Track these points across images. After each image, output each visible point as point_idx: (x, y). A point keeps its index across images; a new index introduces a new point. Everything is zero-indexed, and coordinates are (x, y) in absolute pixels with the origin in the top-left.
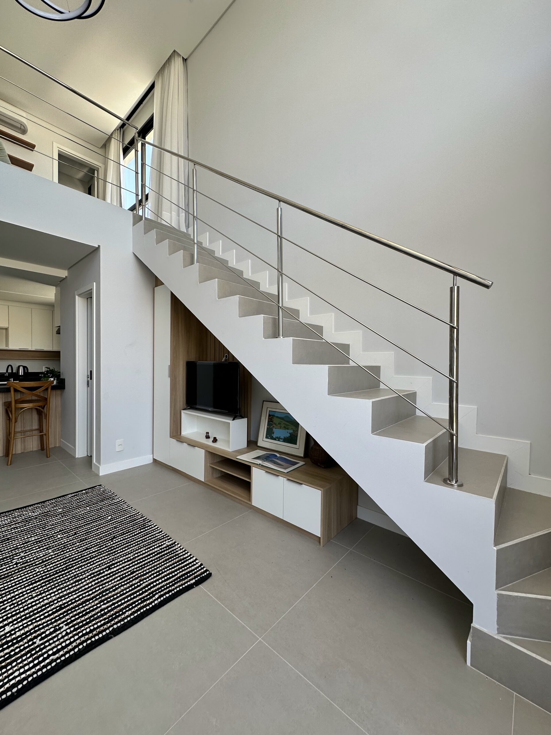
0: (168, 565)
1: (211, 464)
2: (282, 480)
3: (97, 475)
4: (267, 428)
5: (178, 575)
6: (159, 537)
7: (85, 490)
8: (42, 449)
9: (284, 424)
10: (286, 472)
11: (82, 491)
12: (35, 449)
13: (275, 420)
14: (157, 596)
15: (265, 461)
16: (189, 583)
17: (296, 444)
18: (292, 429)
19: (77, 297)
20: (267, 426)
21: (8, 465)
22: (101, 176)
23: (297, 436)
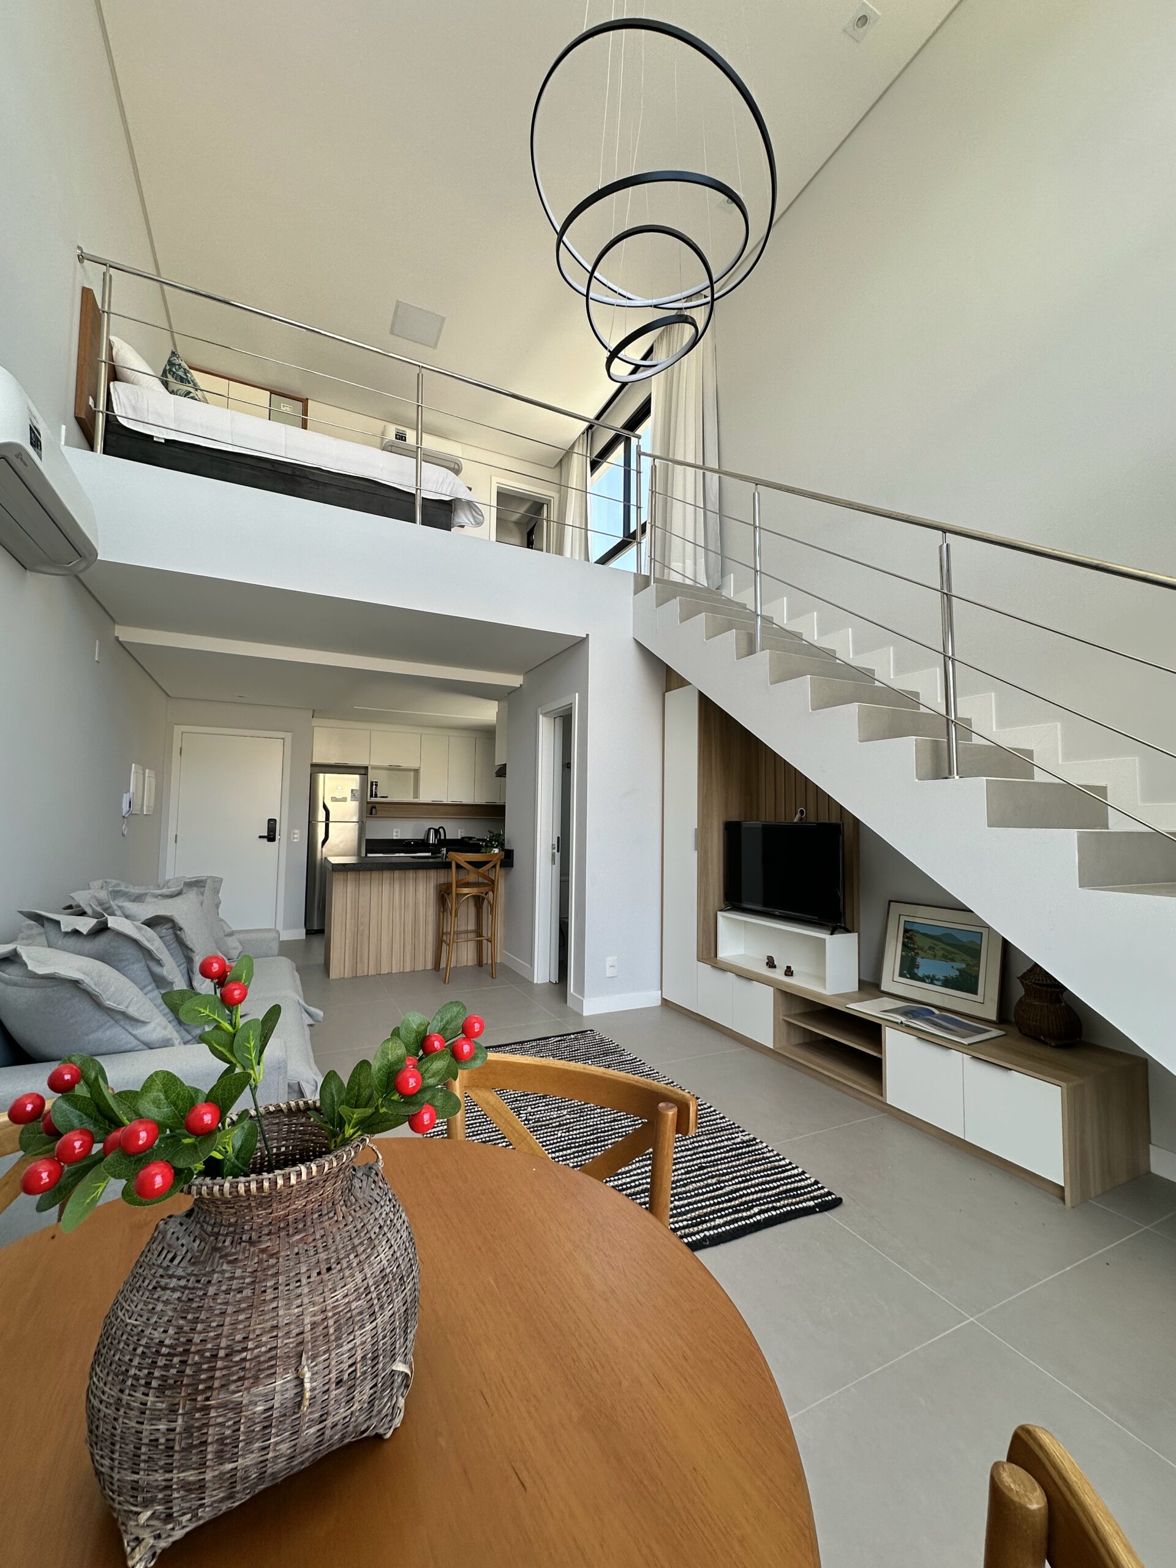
0: (756, 1169)
1: (785, 1016)
2: (957, 1059)
3: (579, 1015)
4: (902, 956)
5: (781, 1189)
6: (722, 1125)
7: (573, 1034)
8: (480, 963)
9: (943, 949)
10: (966, 1043)
11: (569, 1034)
12: (470, 964)
13: (920, 941)
14: (756, 1210)
15: (910, 1019)
16: (804, 1204)
17: (975, 992)
18: (963, 960)
19: (541, 716)
20: (902, 951)
21: (445, 982)
22: (554, 516)
23: (977, 978)
